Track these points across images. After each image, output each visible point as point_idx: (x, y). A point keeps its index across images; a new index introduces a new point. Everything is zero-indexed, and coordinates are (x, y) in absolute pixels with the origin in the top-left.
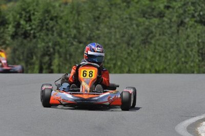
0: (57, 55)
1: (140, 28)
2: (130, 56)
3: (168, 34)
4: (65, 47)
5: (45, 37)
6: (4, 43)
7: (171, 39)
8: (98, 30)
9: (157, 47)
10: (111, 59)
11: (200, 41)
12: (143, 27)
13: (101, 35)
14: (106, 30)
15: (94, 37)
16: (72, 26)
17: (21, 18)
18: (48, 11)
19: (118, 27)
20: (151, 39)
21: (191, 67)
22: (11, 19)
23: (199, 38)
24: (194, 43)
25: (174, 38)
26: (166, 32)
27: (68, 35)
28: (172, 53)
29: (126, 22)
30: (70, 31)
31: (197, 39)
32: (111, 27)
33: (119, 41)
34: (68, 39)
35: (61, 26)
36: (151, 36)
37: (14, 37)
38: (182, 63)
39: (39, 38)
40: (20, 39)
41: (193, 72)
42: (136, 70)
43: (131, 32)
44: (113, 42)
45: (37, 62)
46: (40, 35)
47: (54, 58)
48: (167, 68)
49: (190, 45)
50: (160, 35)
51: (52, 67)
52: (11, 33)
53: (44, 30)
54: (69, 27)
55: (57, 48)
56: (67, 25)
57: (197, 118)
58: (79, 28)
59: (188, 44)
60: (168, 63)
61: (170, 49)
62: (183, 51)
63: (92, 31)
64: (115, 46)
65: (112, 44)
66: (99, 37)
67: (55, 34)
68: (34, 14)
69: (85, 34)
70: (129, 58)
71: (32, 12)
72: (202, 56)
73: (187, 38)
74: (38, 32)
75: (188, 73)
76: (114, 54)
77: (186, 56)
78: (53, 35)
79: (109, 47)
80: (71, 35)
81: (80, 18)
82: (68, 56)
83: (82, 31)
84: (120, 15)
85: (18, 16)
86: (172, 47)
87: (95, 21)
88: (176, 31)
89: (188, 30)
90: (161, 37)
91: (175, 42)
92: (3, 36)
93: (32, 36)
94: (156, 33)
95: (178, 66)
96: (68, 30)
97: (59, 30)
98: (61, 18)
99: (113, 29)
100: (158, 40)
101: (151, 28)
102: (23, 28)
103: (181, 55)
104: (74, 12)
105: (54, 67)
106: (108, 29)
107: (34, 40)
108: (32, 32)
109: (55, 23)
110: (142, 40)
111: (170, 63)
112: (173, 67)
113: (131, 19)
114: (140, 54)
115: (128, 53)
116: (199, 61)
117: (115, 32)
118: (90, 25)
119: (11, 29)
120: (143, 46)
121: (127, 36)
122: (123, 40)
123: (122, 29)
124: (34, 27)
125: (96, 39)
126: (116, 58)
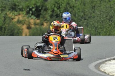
2: (111, 26)
6: (46, 20)
10: (100, 28)
13: (96, 15)
14: (99, 13)
15: (92, 16)
16: (81, 11)
17: (55, 7)
18: (68, 4)
22: (50, 8)
27: (79, 16)
29: (108, 9)
32: (101, 11)
33: (105, 19)
35: (75, 11)
37: (51, 16)
40: (54, 18)
43: (111, 14)
44: (102, 19)
52: (49, 14)
54: (79, 12)
56: (79, 11)
58: (84, 12)
64: (102, 21)
66: (95, 17)
68: (61, 5)
69: (87, 15)
70: (110, 27)
71: (60, 4)
81: (85, 7)
83: (86, 14)
84: (105, 6)
85: (53, 6)
87: (93, 8)
92: (46, 16)
93: (60, 16)
96: (79, 13)
97: (74, 13)
98: (75, 7)
102: (56, 12)
104: (82, 4)
108: (60, 14)
113: (111, 8)
115: (110, 25)
117: (103, 14)
118: (90, 10)
119: (50, 12)
121: (109, 16)
122: (107, 18)
123: (106, 13)
124: (61, 11)
125: (93, 18)
126: (103, 27)
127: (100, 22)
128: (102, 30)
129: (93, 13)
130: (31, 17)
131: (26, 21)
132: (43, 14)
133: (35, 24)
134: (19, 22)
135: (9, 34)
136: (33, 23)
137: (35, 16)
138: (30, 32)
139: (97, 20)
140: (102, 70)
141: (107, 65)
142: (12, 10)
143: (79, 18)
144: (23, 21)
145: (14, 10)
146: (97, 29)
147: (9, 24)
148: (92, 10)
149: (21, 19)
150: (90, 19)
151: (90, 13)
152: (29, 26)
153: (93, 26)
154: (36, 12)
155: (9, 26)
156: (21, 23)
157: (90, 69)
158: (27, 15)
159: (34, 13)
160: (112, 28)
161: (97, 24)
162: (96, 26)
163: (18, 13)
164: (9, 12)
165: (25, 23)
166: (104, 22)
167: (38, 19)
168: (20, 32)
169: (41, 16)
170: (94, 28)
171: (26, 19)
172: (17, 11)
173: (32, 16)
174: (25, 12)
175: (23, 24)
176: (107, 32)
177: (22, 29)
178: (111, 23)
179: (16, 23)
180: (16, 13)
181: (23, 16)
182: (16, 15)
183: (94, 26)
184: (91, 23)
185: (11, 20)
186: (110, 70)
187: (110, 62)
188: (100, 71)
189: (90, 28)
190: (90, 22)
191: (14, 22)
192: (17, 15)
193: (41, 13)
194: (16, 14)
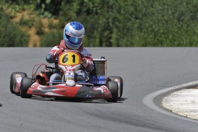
0: (115, 30)
1: (190, 6)
2: (181, 30)
4: (124, 23)
5: (106, 14)
8: (152, 6)
10: (163, 33)
12: (192, 5)
13: (155, 12)
14: (160, 8)
15: (148, 13)
16: (129, 3)
27: (126, 12)
30: (128, 8)
32: (164, 4)
33: (171, 17)
35: (120, 4)
37: (79, 13)
39: (101, 14)
40: (84, 15)
42: (185, 43)
43: (182, 9)
44: (165, 18)
45: (98, 36)
46: (102, 12)
51: (111, 41)
52: (75, 10)
53: (105, 7)
54: (126, 5)
55: (117, 23)
56: (126, 3)
58: (136, 6)
63: (147, 8)
64: (167, 22)
65: (165, 19)
66: (153, 14)
67: (115, 11)
69: (140, 11)
70: (180, 32)
74: (100, 9)
76: (166, 29)
78: (112, 12)
80: (129, 12)
82: (125, 30)
83: (138, 8)
92: (69, 12)
93: (94, 12)
96: (126, 7)
97: (118, 8)
99: (166, 7)
102: (86, 6)
105: (113, 40)
106: (162, 7)
107: (96, 17)
108: (94, 9)
109: (115, 2)
110: (191, 16)
114: (189, 28)
115: (179, 28)
117: (168, 9)
118: (146, 3)
119: (76, 6)
120: (191, 22)
121: (178, 12)
122: (174, 17)
123: (174, 7)
124: (96, 4)
125: (151, 15)
126: (168, 31)
127: (163, 24)
128: (166, 38)
129: (150, 7)
130: (43, 14)
131: (34, 21)
132: (65, 9)
133: (51, 26)
134: (23, 23)
135: (6, 44)
136: (46, 25)
137: (51, 12)
138: (41, 41)
139: (157, 19)
140: (167, 107)
141: (174, 99)
142: (10, 2)
143: (126, 15)
144: (29, 21)
145: (15, 3)
146: (157, 35)
147: (5, 26)
148: (148, 3)
149: (26, 17)
150: (145, 18)
151: (145, 7)
152: (40, 30)
153: (150, 29)
154: (51, 5)
155: (6, 30)
156: (26, 25)
157: (145, 106)
158: (37, 11)
159: (48, 7)
160: (184, 33)
161: (158, 26)
162: (156, 30)
163: (21, 7)
164: (7, 5)
165: (33, 25)
166: (169, 23)
167: (55, 19)
168: (25, 40)
169: (61, 13)
170: (153, 34)
171: (34, 18)
172: (19, 5)
173: (46, 13)
174: (33, 6)
175: (30, 27)
176: (175, 40)
177: (29, 36)
178: (182, 25)
179: (18, 25)
180: (17, 7)
181: (30, 12)
182: (18, 12)
183: (153, 30)
184: (147, 25)
185: (10, 19)
186: (180, 107)
187: (179, 93)
188: (163, 108)
189: (145, 33)
190: (146, 23)
191: (14, 24)
192: (20, 11)
193: (61, 7)
194: (17, 9)
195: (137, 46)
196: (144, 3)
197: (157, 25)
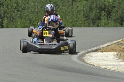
0: (6, 18)
3: (67, 6)
4: (10, 14)
7: (69, 9)
8: (28, 4)
9: (61, 13)
10: (35, 20)
11: (85, 9)
13: (30, 7)
14: (33, 4)
16: (14, 2)
19: (39, 2)
20: (57, 8)
21: (80, 24)
23: (84, 8)
24: (81, 10)
25: (70, 8)
26: (66, 5)
27: (12, 7)
28: (69, 16)
30: (13, 5)
31: (83, 8)
32: (35, 2)
33: (40, 10)
34: (12, 9)
35: (8, 2)
36: (57, 7)
38: (75, 22)
41: (81, 27)
47: (4, 20)
48: (66, 24)
49: (79, 11)
50: (62, 6)
51: (3, 25)
54: (12, 3)
55: (6, 14)
56: (11, 2)
57: (83, 52)
58: (18, 3)
59: (78, 11)
60: (67, 22)
61: (68, 14)
62: (75, 15)
63: (25, 5)
64: (37, 13)
65: (36, 11)
66: (29, 8)
69: (20, 7)
72: (86, 17)
73: (77, 8)
75: (78, 27)
76: (37, 17)
77: (77, 18)
78: (3, 7)
79: (34, 14)
82: (12, 18)
83: (19, 5)
86: (69, 13)
88: (71, 4)
89: (78, 3)
90: (63, 7)
91: (71, 10)
94: (60, 5)
95: (73, 23)
97: (6, 5)
99: (36, 3)
100: (61, 9)
101: (57, 2)
103: (74, 17)
105: (4, 25)
106: (34, 3)
109: (5, 1)
111: (68, 22)
112: (70, 24)
116: (84, 20)
117: (38, 5)
118: (24, 1)
125: (27, 9)
126: (38, 19)
139: (31, 11)
146: (31, 21)
150: (23, 10)
153: (27, 18)
170: (29, 20)
184: (25, 15)
189: (24, 20)
190: (24, 13)
195: (20, 28)
196: (23, 2)
197: (31, 15)
